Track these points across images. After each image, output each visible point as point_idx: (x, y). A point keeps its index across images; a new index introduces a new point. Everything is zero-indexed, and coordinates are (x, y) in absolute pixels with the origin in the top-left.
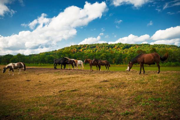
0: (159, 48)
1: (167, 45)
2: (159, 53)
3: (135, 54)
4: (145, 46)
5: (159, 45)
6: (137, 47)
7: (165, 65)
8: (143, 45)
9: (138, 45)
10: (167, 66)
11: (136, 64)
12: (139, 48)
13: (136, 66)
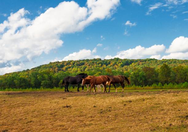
0: (170, 63)
1: (179, 60)
2: (173, 70)
3: (140, 73)
4: (151, 62)
5: (170, 60)
6: (141, 63)
7: (182, 86)
8: (149, 60)
9: (141, 61)
10: (184, 88)
11: (143, 87)
12: (143, 64)
13: (142, 88)
